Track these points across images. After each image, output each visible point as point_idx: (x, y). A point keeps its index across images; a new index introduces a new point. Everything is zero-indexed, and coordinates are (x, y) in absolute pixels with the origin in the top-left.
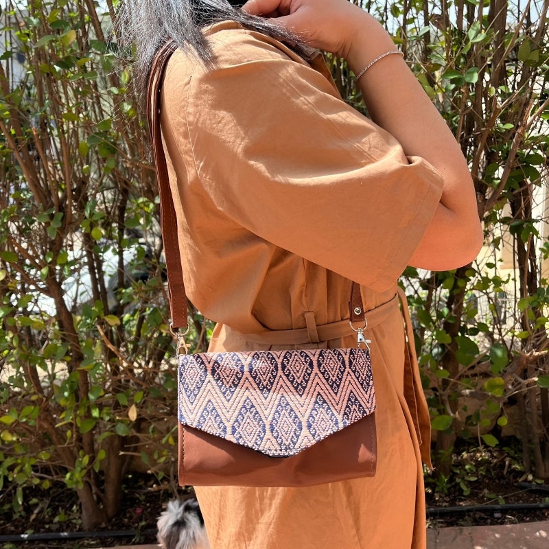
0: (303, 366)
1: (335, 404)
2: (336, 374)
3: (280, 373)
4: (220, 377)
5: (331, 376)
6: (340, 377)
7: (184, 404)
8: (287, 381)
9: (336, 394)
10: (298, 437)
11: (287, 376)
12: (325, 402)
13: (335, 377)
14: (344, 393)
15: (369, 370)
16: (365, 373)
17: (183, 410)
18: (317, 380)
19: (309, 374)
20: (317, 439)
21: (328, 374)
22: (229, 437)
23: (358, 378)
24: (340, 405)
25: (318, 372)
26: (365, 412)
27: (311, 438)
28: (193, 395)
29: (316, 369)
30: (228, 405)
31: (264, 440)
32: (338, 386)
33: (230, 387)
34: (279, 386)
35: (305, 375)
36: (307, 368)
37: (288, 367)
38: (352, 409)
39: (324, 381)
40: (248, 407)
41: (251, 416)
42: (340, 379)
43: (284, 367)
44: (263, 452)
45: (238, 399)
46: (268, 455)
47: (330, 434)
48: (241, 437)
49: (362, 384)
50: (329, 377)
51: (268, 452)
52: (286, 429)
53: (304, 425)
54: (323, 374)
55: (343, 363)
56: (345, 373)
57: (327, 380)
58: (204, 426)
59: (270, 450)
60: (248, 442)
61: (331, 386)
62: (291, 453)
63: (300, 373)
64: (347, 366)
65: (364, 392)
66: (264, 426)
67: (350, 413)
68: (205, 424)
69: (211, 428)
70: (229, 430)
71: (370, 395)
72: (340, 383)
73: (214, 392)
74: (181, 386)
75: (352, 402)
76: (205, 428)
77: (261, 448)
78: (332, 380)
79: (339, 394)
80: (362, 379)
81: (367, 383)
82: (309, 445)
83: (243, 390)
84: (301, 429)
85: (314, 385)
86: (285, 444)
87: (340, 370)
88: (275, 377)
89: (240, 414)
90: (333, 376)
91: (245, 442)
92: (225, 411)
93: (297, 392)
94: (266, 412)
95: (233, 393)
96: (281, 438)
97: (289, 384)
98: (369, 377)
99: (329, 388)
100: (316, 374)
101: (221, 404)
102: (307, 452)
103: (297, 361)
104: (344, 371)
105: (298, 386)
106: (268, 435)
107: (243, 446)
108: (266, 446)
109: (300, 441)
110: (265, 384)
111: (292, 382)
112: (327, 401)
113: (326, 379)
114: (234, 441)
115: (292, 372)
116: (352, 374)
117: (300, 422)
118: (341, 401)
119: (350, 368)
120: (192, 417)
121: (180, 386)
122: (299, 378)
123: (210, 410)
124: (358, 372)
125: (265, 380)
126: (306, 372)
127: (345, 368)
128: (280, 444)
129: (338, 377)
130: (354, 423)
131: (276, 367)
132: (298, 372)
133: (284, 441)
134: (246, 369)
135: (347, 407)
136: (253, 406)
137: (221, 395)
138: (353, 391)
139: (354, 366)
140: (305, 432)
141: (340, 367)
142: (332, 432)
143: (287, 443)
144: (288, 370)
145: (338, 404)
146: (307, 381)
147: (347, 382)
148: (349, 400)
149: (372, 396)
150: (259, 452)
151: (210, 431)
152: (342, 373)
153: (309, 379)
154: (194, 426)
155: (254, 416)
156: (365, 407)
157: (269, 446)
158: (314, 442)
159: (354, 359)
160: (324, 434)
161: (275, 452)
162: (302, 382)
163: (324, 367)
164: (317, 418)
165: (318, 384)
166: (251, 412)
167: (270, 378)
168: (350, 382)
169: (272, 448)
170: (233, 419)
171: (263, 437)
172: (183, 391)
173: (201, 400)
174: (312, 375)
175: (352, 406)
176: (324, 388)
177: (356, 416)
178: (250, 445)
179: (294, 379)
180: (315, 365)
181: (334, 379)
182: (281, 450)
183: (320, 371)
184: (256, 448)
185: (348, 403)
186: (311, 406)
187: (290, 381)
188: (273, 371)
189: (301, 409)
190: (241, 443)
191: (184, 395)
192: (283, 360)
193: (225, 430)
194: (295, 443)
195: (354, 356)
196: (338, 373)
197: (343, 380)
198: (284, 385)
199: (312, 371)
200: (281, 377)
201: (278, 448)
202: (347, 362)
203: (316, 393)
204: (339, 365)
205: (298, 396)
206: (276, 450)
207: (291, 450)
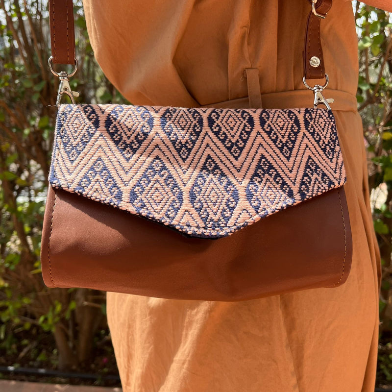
0: (239, 122)
1: (287, 172)
2: (287, 134)
3: (206, 128)
4: (117, 131)
5: (280, 137)
6: (293, 139)
7: (61, 162)
8: (215, 139)
9: (288, 158)
10: (232, 209)
11: (216, 133)
12: (271, 167)
13: (286, 138)
14: (299, 158)
15: (334, 133)
16: (328, 136)
17: (57, 169)
18: (260, 140)
19: (249, 133)
20: (263, 213)
21: (275, 134)
22: (124, 205)
23: (318, 142)
24: (294, 172)
25: (261, 131)
26: (331, 183)
27: (252, 211)
28: (74, 152)
29: (257, 127)
30: (127, 165)
31: (180, 212)
32: (291, 149)
33: (132, 143)
34: (204, 145)
35: (242, 133)
36: (245, 126)
37: (218, 122)
38: (313, 178)
39: (271, 142)
40: (157, 169)
41: (161, 180)
42: (294, 142)
43: (211, 122)
44: (177, 227)
45: (142, 158)
46: (186, 233)
47: (282, 208)
48: (143, 205)
49: (324, 150)
50: (277, 138)
51: (185, 229)
52: (214, 199)
53: (242, 194)
54: (269, 133)
55: (297, 122)
56: (300, 135)
57: (274, 141)
58: (87, 190)
59: (189, 226)
60: (154, 213)
61: (281, 149)
62: (221, 233)
63: (235, 130)
64: (303, 126)
65: (328, 160)
66: (181, 193)
67: (310, 183)
68: (90, 187)
69: (98, 192)
70: (126, 196)
71: (337, 163)
72: (293, 147)
73: (106, 149)
74: (59, 140)
75: (311, 170)
76: (88, 192)
77: (174, 222)
78: (281, 142)
79: (292, 159)
80: (324, 143)
81: (331, 149)
82: (250, 222)
83: (151, 148)
84: (237, 200)
85: (255, 146)
86: (211, 220)
87: (292, 131)
88: (198, 134)
89: (145, 176)
90: (283, 137)
91: (150, 213)
92: (121, 172)
93: (231, 153)
94: (185, 177)
95: (135, 150)
96: (206, 211)
97: (219, 143)
98: (334, 141)
99: (277, 151)
100: (259, 133)
101: (115, 163)
102: (247, 232)
103: (230, 116)
104: (298, 131)
105: (232, 146)
106: (187, 205)
107: (146, 218)
108: (184, 221)
109: (234, 216)
110: (183, 142)
111: (223, 141)
112: (275, 166)
114: (132, 209)
115: (223, 129)
116: (310, 136)
117: (236, 191)
118: (295, 168)
119: (307, 128)
120: (69, 177)
121: (57, 140)
122: (233, 136)
123: (100, 169)
124: (318, 134)
125: (183, 137)
126: (244, 129)
127: (299, 128)
128: (204, 220)
129: (289, 138)
130: (318, 196)
131: (200, 122)
132: (232, 129)
133: (211, 215)
134: (157, 123)
135: (305, 175)
136: (164, 168)
137: (117, 152)
138: (312, 156)
139: (312, 127)
140: (243, 203)
141: (293, 126)
142: (284, 205)
143: (215, 218)
144: (218, 126)
145: (291, 172)
146: (245, 141)
147: (303, 146)
148: (307, 167)
149: (340, 164)
150: (171, 228)
151: (95, 196)
152: (296, 134)
153: (248, 138)
154: (71, 190)
155: (166, 181)
156: (331, 178)
157: (187, 221)
158: (257, 218)
159: (311, 119)
160: (272, 208)
161: (196, 229)
162: (237, 141)
163: (269, 125)
164: (261, 186)
165: (261, 145)
166: (162, 176)
167: (191, 134)
168: (307, 146)
169: (191, 223)
170: (134, 181)
171: (178, 209)
172: (62, 146)
173: (87, 158)
174: (253, 134)
175: (312, 174)
176: (270, 150)
177: (319, 188)
178: (157, 216)
179: (226, 137)
180: (257, 122)
181: (284, 141)
182: (206, 228)
183: (264, 129)
184: (167, 221)
185: (305, 170)
186: (252, 171)
187: (220, 140)
188: (195, 126)
189: (236, 173)
190: (143, 214)
191: (62, 151)
192: (211, 114)
193: (119, 197)
194: (227, 219)
195: (311, 115)
196: (290, 134)
197: (297, 143)
198: (212, 144)
199: (252, 130)
200: (207, 134)
201: (202, 225)
202: (302, 122)
203: (258, 156)
204: (290, 125)
205: (232, 159)
206: (198, 227)
207: (222, 228)
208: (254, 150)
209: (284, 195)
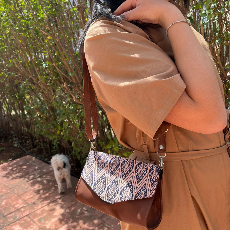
1: (135, 188)
2: (142, 174)
3: (120, 167)
4: (99, 163)
6: (143, 176)
7: (85, 170)
8: (121, 171)
10: (115, 196)
11: (122, 169)
12: (132, 185)
14: (141, 184)
15: (157, 177)
16: (154, 178)
18: (132, 174)
19: (130, 171)
20: (122, 200)
21: (138, 173)
22: (92, 187)
23: (150, 179)
24: (137, 189)
26: (147, 196)
27: (120, 199)
28: (89, 167)
30: (97, 174)
31: (103, 193)
32: (140, 180)
33: (101, 167)
34: (117, 173)
35: (128, 171)
36: (130, 168)
37: (124, 165)
39: (135, 176)
40: (103, 178)
41: (103, 181)
42: (143, 177)
43: (122, 165)
44: (101, 197)
46: (102, 200)
48: (96, 188)
49: (151, 183)
50: (138, 175)
51: (102, 198)
52: (112, 191)
53: (119, 192)
55: (147, 170)
56: (146, 175)
59: (103, 198)
60: (97, 192)
62: (111, 203)
65: (151, 186)
66: (106, 187)
67: (140, 194)
71: (153, 189)
72: (142, 179)
73: (95, 168)
74: (87, 163)
75: (143, 189)
76: (86, 181)
78: (139, 176)
79: (139, 184)
80: (152, 180)
81: (154, 182)
82: (118, 201)
83: (104, 170)
84: (117, 194)
85: (130, 176)
86: (110, 198)
88: (117, 168)
89: (99, 179)
91: (96, 191)
92: (95, 176)
93: (123, 177)
94: (108, 182)
95: (100, 170)
96: (109, 194)
97: (121, 173)
98: (156, 180)
99: (136, 180)
100: (133, 172)
101: (95, 173)
102: (116, 204)
103: (128, 164)
104: (146, 174)
105: (124, 175)
106: (105, 192)
108: (103, 196)
109: (115, 199)
112: (133, 185)
114: (93, 189)
115: (124, 168)
116: (149, 176)
119: (149, 173)
120: (85, 175)
122: (126, 171)
123: (91, 175)
124: (152, 176)
125: (113, 169)
127: (146, 173)
128: (108, 197)
129: (142, 176)
130: (140, 199)
131: (119, 164)
132: (126, 169)
133: (110, 196)
134: (109, 162)
135: (140, 190)
136: (105, 178)
137: (97, 170)
138: (146, 184)
139: (151, 173)
141: (144, 171)
142: (128, 199)
144: (123, 167)
145: (137, 188)
146: (128, 174)
147: (145, 179)
148: (143, 188)
150: (99, 197)
151: (88, 182)
152: (144, 174)
154: (84, 179)
155: (104, 182)
156: (148, 193)
157: (104, 196)
158: (120, 201)
159: (152, 170)
160: (125, 199)
161: (105, 199)
162: (126, 173)
163: (137, 170)
164: (125, 191)
165: (132, 176)
166: (103, 180)
167: (115, 168)
169: (104, 197)
170: (96, 180)
172: (87, 165)
173: (90, 170)
175: (142, 191)
176: (134, 179)
177: (142, 196)
179: (124, 171)
180: (134, 168)
181: (140, 176)
183: (135, 171)
184: (99, 195)
186: (125, 185)
188: (117, 165)
189: (121, 185)
192: (123, 162)
193: (92, 184)
194: (113, 199)
195: (152, 168)
198: (119, 173)
199: (132, 170)
200: (119, 169)
202: (148, 170)
203: (130, 180)
205: (122, 179)
206: (106, 199)
207: (111, 201)
208: (129, 178)
209: (130, 196)
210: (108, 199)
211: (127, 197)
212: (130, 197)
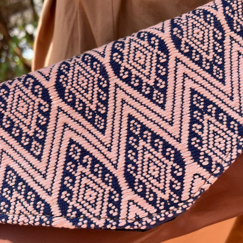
0: (149, 54)
1: (227, 100)
2: (211, 47)
3: (114, 80)
4: (12, 123)
5: (204, 55)
6: (220, 51)
8: (130, 90)
9: (223, 81)
10: (181, 179)
11: (127, 81)
12: (208, 102)
13: (212, 53)
14: (235, 75)
18: (182, 69)
19: (165, 65)
21: (197, 53)
22: (60, 222)
24: (236, 97)
25: (180, 56)
27: (206, 174)
29: (174, 53)
31: (124, 206)
32: (222, 67)
33: (36, 132)
34: (119, 103)
35: (157, 69)
36: (158, 56)
37: (124, 64)
39: (196, 67)
41: (87, 171)
42: (222, 55)
43: (116, 67)
45: (55, 150)
46: (139, 230)
48: (79, 214)
50: (201, 57)
51: (137, 225)
52: (156, 174)
54: (189, 55)
55: (218, 25)
56: (227, 41)
57: (199, 63)
58: (10, 217)
59: (139, 220)
60: (95, 220)
61: (210, 71)
63: (148, 67)
64: (226, 27)
66: (115, 180)
68: (12, 211)
70: (55, 210)
72: (223, 61)
73: (11, 152)
77: (122, 223)
78: (207, 61)
79: (228, 80)
82: (206, 187)
83: (59, 130)
85: (179, 80)
86: (162, 200)
87: (216, 39)
88: (106, 90)
89: (66, 173)
90: (208, 53)
93: (154, 102)
94: (112, 155)
95: (42, 142)
97: (136, 94)
99: (207, 75)
100: (177, 60)
101: (28, 167)
103: (136, 49)
104: (223, 38)
105: (152, 91)
106: (128, 194)
108: (132, 216)
109: (187, 186)
110: (93, 107)
111: (139, 89)
112: (212, 98)
113: (196, 63)
115: (134, 72)
116: (239, 38)
117: (177, 153)
118: (235, 91)
119: (232, 29)
122: (148, 77)
125: (91, 102)
126: (158, 62)
127: (223, 32)
128: (153, 203)
129: (215, 51)
131: (103, 72)
132: (144, 67)
133: (160, 195)
136: (85, 153)
137: (24, 152)
139: (238, 23)
140: (192, 168)
141: (214, 33)
143: (165, 196)
144: (126, 69)
145: (232, 99)
146: (165, 78)
147: (235, 56)
152: (221, 42)
153: (167, 72)
157: (135, 214)
159: (233, 13)
161: (149, 221)
162: (156, 82)
163: (186, 44)
164: (204, 135)
165: (185, 75)
167: (99, 94)
168: (240, 54)
170: (57, 186)
171: (120, 202)
174: (172, 64)
176: (198, 79)
178: (101, 223)
179: (141, 82)
180: (170, 45)
181: (210, 58)
183: (182, 52)
186: (187, 118)
187: (135, 88)
188: (99, 80)
189: (169, 128)
190: (83, 227)
192: (112, 57)
193: (48, 211)
194: (179, 193)
195: (231, 7)
196: (214, 46)
197: (227, 54)
198: (127, 99)
199: (167, 58)
200: (116, 86)
201: (153, 210)
203: (187, 93)
204: (211, 32)
205: (158, 109)
206: (150, 216)
207: (176, 206)
208: (179, 85)
209: (235, 136)
210: (159, 212)
211: (229, 146)
212: (234, 140)
